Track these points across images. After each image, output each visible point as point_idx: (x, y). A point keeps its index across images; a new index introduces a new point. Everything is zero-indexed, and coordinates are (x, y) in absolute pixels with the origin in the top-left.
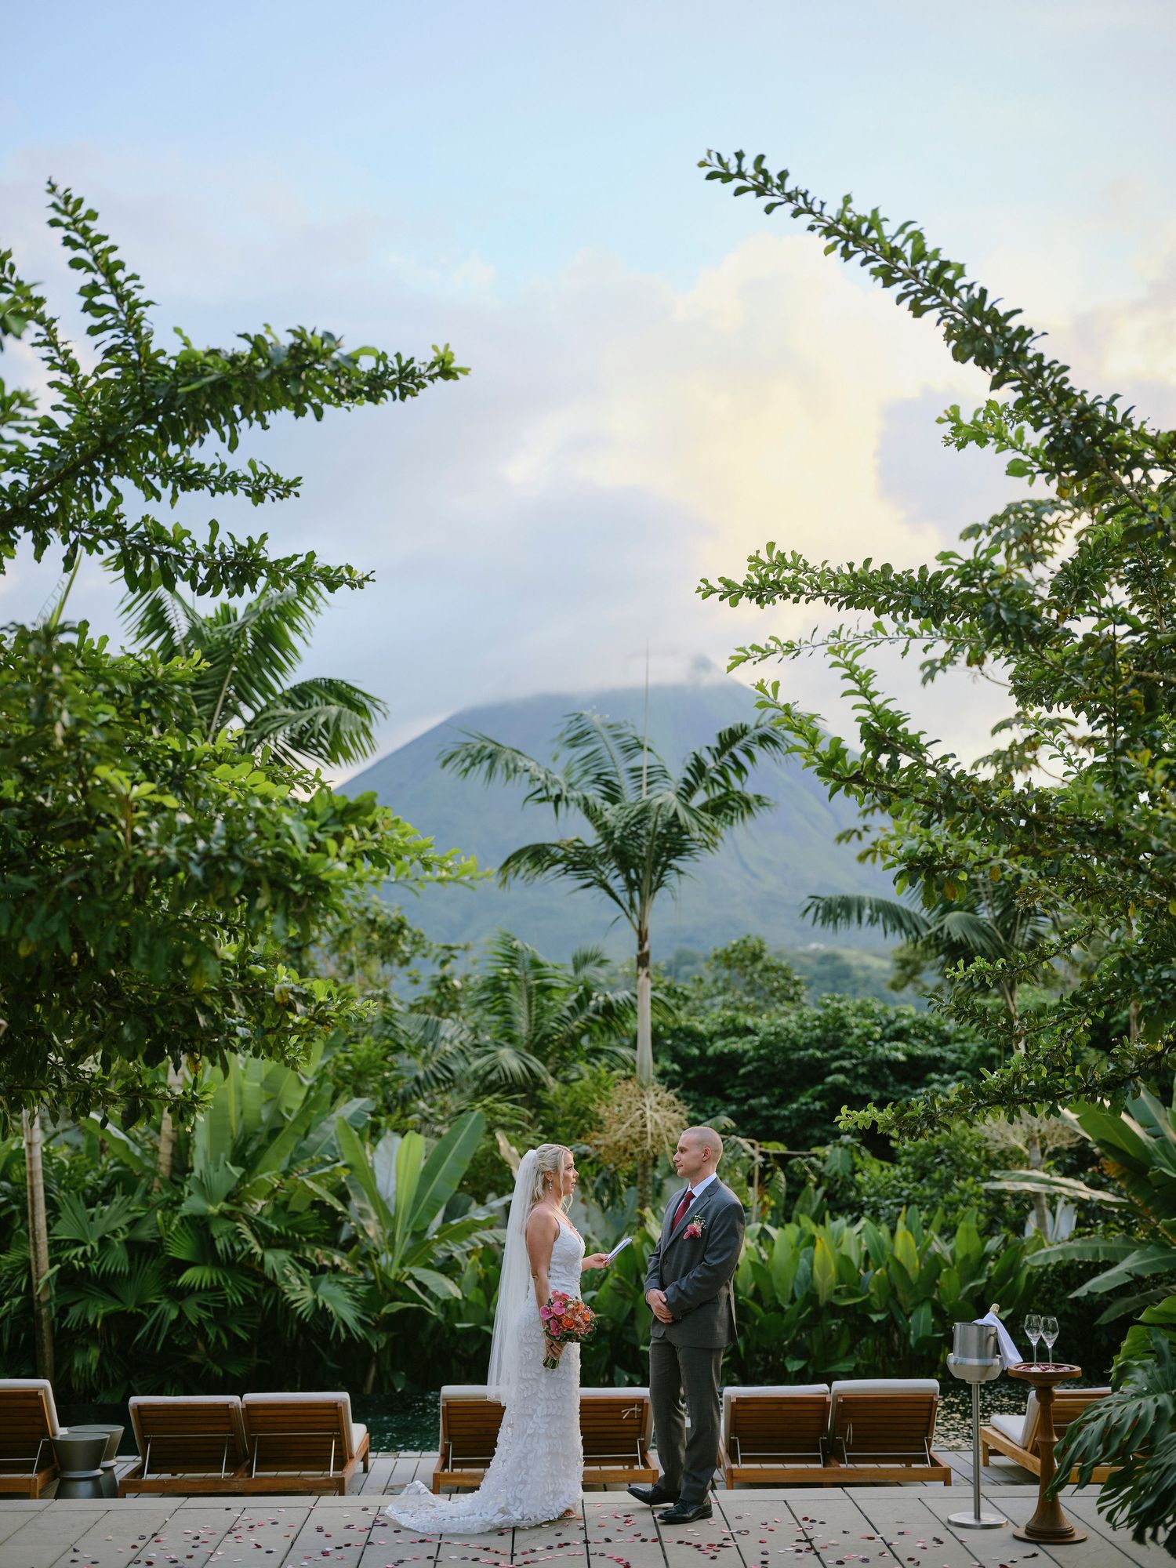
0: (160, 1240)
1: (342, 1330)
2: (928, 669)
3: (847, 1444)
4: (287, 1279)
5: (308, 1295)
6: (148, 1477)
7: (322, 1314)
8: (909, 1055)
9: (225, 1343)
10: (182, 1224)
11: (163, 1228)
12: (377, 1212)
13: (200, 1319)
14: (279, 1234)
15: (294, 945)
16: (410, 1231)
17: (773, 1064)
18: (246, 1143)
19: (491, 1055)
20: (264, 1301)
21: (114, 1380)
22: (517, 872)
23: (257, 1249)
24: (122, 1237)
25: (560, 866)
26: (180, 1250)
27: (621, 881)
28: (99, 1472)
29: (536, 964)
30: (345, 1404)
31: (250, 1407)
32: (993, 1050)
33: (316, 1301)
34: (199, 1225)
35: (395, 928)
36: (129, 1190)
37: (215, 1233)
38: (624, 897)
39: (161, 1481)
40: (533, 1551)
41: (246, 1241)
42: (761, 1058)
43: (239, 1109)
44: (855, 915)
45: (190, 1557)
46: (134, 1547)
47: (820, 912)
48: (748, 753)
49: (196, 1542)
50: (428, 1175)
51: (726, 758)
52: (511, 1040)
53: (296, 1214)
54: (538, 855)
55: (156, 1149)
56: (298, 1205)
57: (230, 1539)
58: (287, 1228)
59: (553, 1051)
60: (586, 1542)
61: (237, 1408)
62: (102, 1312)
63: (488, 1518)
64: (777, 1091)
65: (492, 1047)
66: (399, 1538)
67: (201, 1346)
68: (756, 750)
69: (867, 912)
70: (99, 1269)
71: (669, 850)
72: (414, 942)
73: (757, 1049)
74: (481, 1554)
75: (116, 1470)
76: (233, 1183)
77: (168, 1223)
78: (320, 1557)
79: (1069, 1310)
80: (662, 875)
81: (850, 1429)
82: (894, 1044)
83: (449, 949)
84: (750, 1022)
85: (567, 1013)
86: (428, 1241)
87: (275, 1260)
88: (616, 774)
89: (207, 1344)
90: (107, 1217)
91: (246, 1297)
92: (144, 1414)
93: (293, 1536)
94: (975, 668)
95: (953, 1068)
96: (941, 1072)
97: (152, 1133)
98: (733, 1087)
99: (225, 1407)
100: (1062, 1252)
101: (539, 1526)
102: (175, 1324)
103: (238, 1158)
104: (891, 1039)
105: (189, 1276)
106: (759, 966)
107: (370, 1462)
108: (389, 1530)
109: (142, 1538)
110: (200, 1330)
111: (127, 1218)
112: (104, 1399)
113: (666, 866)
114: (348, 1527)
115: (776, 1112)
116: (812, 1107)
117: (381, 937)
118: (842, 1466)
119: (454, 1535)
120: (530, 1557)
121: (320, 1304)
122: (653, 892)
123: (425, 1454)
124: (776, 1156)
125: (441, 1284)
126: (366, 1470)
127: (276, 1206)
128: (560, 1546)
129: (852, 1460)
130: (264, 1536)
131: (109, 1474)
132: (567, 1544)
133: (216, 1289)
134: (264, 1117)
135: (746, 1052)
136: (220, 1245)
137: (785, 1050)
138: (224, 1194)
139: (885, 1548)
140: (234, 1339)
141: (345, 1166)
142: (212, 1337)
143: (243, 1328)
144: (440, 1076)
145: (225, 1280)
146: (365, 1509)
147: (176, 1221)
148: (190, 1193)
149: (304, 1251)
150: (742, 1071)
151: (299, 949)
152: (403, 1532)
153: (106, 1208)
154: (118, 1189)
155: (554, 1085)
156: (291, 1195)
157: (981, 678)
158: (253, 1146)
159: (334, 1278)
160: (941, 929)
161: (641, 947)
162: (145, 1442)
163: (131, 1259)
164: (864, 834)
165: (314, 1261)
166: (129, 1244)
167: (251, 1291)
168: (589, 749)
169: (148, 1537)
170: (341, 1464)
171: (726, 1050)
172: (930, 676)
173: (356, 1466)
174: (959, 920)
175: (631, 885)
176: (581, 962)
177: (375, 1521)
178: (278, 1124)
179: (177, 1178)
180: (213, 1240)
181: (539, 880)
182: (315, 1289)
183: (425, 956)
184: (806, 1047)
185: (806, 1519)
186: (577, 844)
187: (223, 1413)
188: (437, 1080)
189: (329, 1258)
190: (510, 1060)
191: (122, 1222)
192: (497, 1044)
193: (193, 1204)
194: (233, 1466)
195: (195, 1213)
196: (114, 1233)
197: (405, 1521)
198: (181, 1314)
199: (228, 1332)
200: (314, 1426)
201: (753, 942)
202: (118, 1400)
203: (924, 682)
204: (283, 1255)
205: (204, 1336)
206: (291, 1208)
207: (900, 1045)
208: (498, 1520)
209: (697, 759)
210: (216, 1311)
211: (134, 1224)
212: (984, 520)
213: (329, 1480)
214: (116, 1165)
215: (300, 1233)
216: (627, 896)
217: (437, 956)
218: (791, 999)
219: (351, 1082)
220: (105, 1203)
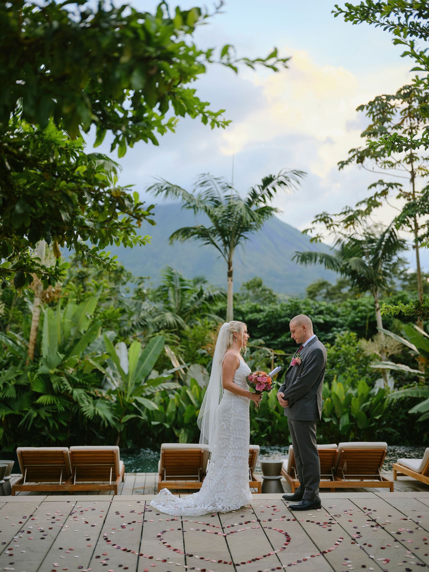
0: (29, 384)
1: (106, 423)
2: (340, 165)
3: (344, 471)
4: (83, 402)
5: (92, 407)
6: (25, 484)
7: (97, 417)
8: (325, 321)
9: (57, 427)
10: (39, 378)
11: (30, 379)
12: (121, 374)
13: (46, 417)
14: (80, 382)
15: (80, 276)
16: (134, 382)
17: (271, 324)
18: (64, 346)
19: (162, 315)
20: (73, 409)
21: (10, 443)
22: (177, 238)
23: (70, 388)
24: (13, 383)
25: (196, 236)
26: (38, 388)
27: (221, 242)
28: (3, 481)
29: (181, 280)
30: (117, 451)
31: (73, 453)
32: (358, 319)
33: (95, 410)
34: (46, 378)
35: (120, 270)
36: (16, 364)
37: (52, 381)
38: (222, 249)
39: (32, 486)
40: (233, 526)
41: (66, 385)
42: (266, 321)
43: (62, 331)
44: (313, 260)
45: (50, 529)
46: (20, 523)
47: (300, 258)
48: (274, 189)
49: (53, 520)
50: (142, 359)
51: (265, 191)
52: (170, 310)
53: (86, 375)
54: (186, 232)
55: (27, 348)
56: (87, 371)
57: (71, 518)
58: (83, 380)
59: (187, 315)
60: (259, 521)
61: (67, 453)
62: (4, 414)
63: (206, 507)
64: (272, 334)
65: (163, 312)
66: (161, 518)
67: (46, 428)
68: (277, 187)
69: (318, 258)
70: (3, 396)
71: (242, 228)
72: (127, 276)
73: (265, 318)
74: (206, 527)
75: (10, 480)
76: (60, 361)
77: (32, 377)
78: (121, 529)
79: (405, 417)
80: (238, 239)
81: (345, 465)
82: (319, 316)
83: (141, 278)
84: (262, 307)
85: (194, 300)
86: (142, 386)
87: (77, 393)
88: (219, 198)
89: (49, 428)
90: (6, 375)
91: (65, 408)
92: (24, 455)
93: (104, 517)
94: (360, 164)
95: (342, 326)
96: (337, 327)
97: (25, 341)
98: (255, 332)
99: (62, 452)
100: (404, 393)
101: (231, 512)
102: (35, 419)
103: (61, 350)
104: (317, 314)
105: (42, 399)
106: (260, 289)
107: (125, 477)
108: (154, 513)
109: (25, 517)
110: (46, 422)
111: (15, 375)
112: (5, 450)
113: (240, 236)
114: (132, 512)
115: (272, 342)
116: (286, 340)
117: (115, 274)
118: (343, 480)
119: (188, 517)
120: (232, 529)
121: (96, 413)
122: (235, 246)
123: (148, 474)
124: (281, 356)
125: (150, 404)
126: (123, 481)
127: (78, 372)
128: (246, 523)
129: (347, 478)
130: (88, 516)
131: (7, 482)
132: (249, 522)
133: (53, 405)
134: (72, 333)
135: (260, 319)
136: (55, 386)
137: (276, 318)
138: (56, 366)
139: (417, 526)
140: (61, 425)
141: (107, 354)
142: (51, 425)
143: (65, 421)
144: (142, 324)
145: (57, 401)
146: (139, 502)
147: (36, 376)
148: (42, 365)
149: (90, 391)
150: (259, 326)
151: (83, 278)
152: (161, 515)
153: (6, 371)
154: (11, 364)
155: (187, 328)
156: (84, 367)
157: (362, 168)
158: (68, 346)
159: (102, 401)
160: (347, 264)
161: (229, 268)
162: (24, 468)
163: (17, 392)
164: (313, 230)
165: (94, 394)
166: (16, 386)
167: (68, 405)
168: (208, 188)
169: (28, 517)
170: (115, 479)
171: (253, 318)
172: (342, 167)
173: (120, 479)
174: (355, 261)
175: (226, 243)
176: (197, 281)
177: (145, 509)
178: (78, 337)
179: (36, 360)
180: (51, 384)
181: (186, 242)
182: (95, 405)
183: (132, 282)
184: (284, 317)
185: (365, 509)
186: (202, 228)
187: (61, 455)
188: (141, 325)
189: (101, 393)
190: (170, 318)
191: (13, 377)
192: (164, 311)
193: (43, 369)
194: (65, 479)
195: (44, 373)
196: (10, 381)
197: (161, 509)
198: (38, 415)
199: (58, 422)
200: (102, 461)
201: (257, 280)
202: (11, 450)
203: (340, 169)
204: (81, 391)
205: (48, 424)
206: (84, 372)
207: (321, 316)
208: (210, 509)
209: (253, 190)
210: (53, 413)
211: (18, 377)
212: (366, 103)
213: (110, 486)
214: (10, 354)
215: (89, 382)
216: (224, 247)
217: (137, 281)
218: (273, 302)
219: (107, 324)
220: (6, 369)
